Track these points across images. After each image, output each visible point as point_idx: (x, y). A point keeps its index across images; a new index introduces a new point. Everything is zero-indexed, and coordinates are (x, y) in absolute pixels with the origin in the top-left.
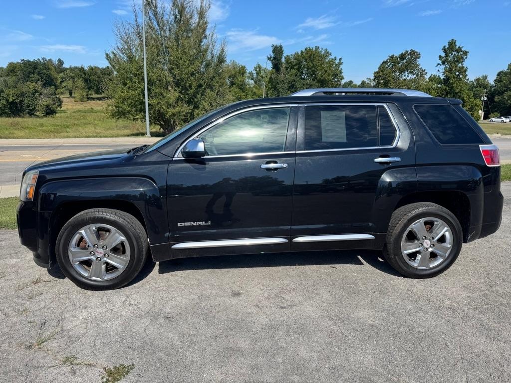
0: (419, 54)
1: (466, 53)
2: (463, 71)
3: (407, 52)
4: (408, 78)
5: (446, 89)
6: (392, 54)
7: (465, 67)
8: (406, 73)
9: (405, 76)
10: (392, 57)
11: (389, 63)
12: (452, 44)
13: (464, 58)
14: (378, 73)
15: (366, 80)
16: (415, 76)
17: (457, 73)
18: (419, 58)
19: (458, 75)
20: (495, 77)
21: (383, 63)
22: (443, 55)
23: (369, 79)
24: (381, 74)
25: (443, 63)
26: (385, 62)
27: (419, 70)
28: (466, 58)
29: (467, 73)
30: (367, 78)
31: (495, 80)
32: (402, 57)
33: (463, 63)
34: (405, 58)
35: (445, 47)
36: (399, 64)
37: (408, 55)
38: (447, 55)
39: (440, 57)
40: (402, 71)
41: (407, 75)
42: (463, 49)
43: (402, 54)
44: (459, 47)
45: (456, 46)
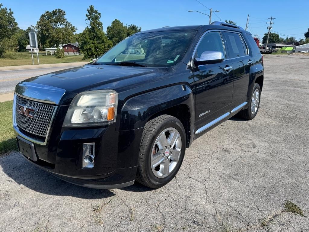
0: (64, 12)
1: (100, 14)
2: (100, 24)
3: (56, 10)
4: (61, 27)
5: (94, 35)
6: (47, 11)
7: (101, 22)
8: (59, 24)
9: (58, 25)
10: (47, 12)
11: (47, 16)
12: (92, 8)
13: (99, 17)
14: (40, 22)
15: (30, 27)
16: (65, 26)
17: (97, 26)
18: (65, 14)
19: (98, 27)
20: (106, 30)
21: (42, 16)
22: (88, 14)
23: (33, 26)
24: (42, 23)
25: (89, 19)
26: (43, 16)
27: (66, 23)
28: (100, 17)
29: (102, 25)
30: (31, 26)
31: (107, 31)
32: (54, 13)
33: (99, 20)
34: (56, 14)
35: (88, 9)
36: (53, 17)
37: (58, 12)
38: (90, 14)
39: (86, 15)
40: (56, 22)
41: (59, 25)
42: (98, 12)
43: (54, 11)
44: (96, 10)
45: (94, 9)
